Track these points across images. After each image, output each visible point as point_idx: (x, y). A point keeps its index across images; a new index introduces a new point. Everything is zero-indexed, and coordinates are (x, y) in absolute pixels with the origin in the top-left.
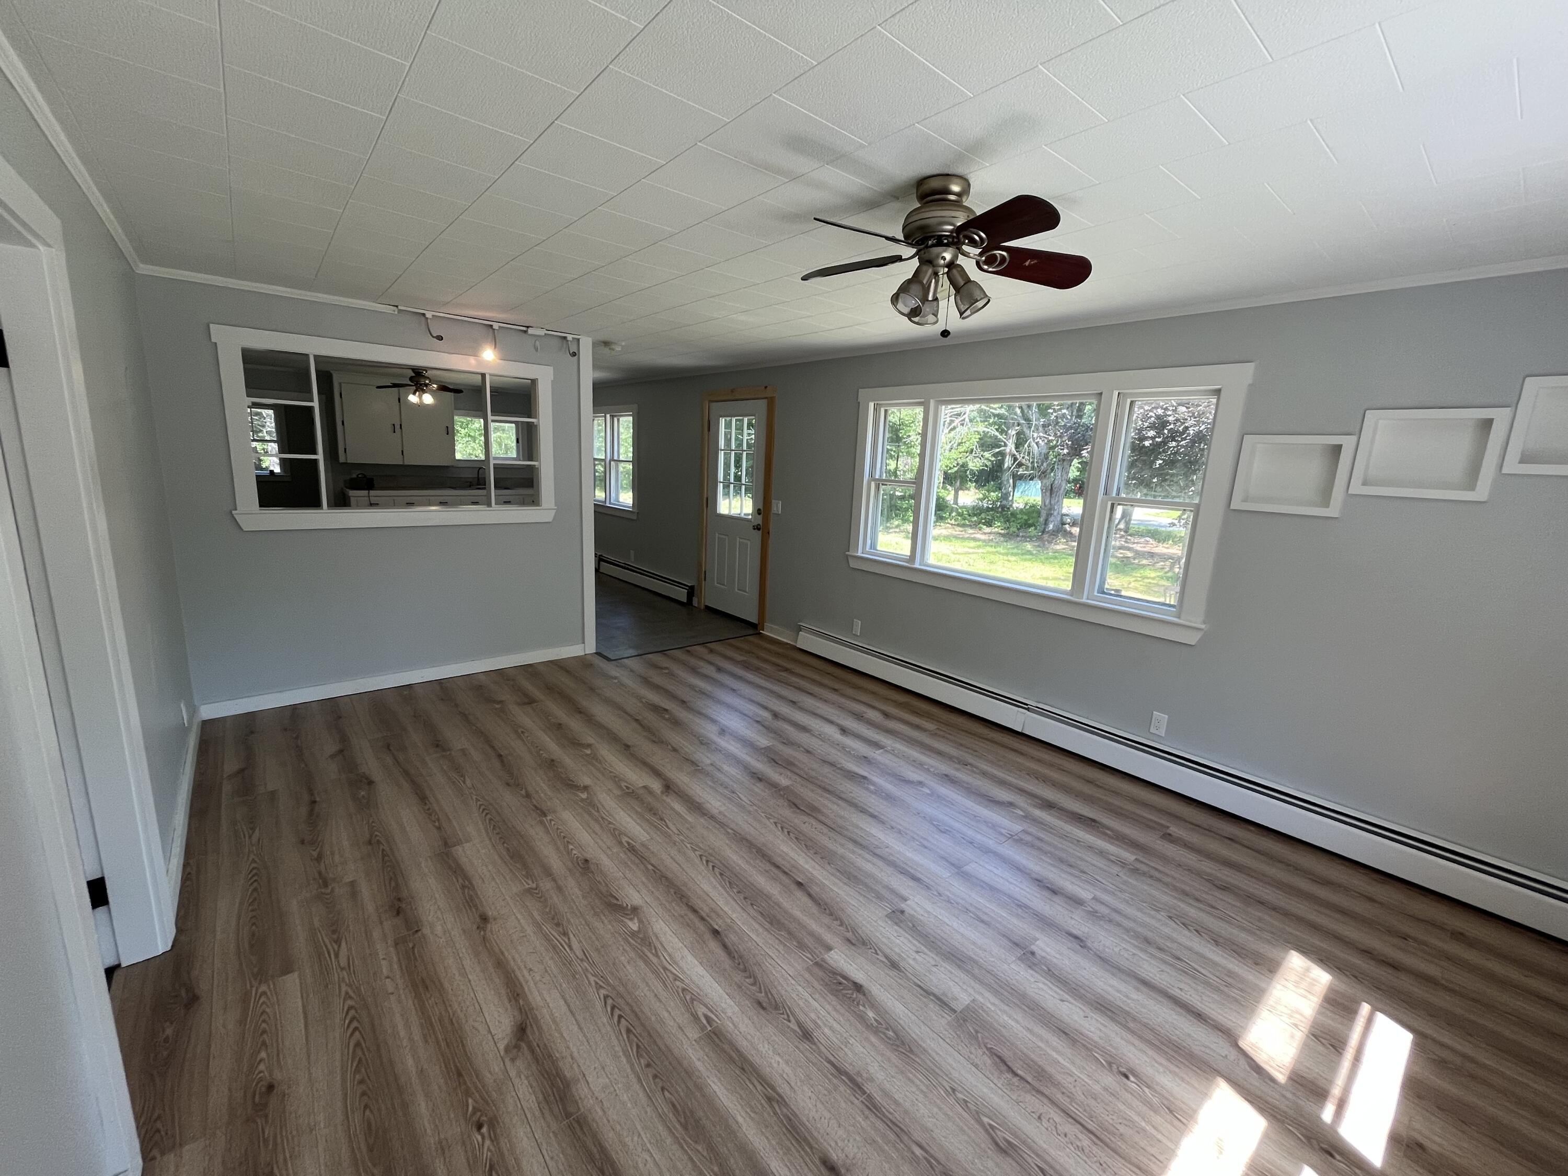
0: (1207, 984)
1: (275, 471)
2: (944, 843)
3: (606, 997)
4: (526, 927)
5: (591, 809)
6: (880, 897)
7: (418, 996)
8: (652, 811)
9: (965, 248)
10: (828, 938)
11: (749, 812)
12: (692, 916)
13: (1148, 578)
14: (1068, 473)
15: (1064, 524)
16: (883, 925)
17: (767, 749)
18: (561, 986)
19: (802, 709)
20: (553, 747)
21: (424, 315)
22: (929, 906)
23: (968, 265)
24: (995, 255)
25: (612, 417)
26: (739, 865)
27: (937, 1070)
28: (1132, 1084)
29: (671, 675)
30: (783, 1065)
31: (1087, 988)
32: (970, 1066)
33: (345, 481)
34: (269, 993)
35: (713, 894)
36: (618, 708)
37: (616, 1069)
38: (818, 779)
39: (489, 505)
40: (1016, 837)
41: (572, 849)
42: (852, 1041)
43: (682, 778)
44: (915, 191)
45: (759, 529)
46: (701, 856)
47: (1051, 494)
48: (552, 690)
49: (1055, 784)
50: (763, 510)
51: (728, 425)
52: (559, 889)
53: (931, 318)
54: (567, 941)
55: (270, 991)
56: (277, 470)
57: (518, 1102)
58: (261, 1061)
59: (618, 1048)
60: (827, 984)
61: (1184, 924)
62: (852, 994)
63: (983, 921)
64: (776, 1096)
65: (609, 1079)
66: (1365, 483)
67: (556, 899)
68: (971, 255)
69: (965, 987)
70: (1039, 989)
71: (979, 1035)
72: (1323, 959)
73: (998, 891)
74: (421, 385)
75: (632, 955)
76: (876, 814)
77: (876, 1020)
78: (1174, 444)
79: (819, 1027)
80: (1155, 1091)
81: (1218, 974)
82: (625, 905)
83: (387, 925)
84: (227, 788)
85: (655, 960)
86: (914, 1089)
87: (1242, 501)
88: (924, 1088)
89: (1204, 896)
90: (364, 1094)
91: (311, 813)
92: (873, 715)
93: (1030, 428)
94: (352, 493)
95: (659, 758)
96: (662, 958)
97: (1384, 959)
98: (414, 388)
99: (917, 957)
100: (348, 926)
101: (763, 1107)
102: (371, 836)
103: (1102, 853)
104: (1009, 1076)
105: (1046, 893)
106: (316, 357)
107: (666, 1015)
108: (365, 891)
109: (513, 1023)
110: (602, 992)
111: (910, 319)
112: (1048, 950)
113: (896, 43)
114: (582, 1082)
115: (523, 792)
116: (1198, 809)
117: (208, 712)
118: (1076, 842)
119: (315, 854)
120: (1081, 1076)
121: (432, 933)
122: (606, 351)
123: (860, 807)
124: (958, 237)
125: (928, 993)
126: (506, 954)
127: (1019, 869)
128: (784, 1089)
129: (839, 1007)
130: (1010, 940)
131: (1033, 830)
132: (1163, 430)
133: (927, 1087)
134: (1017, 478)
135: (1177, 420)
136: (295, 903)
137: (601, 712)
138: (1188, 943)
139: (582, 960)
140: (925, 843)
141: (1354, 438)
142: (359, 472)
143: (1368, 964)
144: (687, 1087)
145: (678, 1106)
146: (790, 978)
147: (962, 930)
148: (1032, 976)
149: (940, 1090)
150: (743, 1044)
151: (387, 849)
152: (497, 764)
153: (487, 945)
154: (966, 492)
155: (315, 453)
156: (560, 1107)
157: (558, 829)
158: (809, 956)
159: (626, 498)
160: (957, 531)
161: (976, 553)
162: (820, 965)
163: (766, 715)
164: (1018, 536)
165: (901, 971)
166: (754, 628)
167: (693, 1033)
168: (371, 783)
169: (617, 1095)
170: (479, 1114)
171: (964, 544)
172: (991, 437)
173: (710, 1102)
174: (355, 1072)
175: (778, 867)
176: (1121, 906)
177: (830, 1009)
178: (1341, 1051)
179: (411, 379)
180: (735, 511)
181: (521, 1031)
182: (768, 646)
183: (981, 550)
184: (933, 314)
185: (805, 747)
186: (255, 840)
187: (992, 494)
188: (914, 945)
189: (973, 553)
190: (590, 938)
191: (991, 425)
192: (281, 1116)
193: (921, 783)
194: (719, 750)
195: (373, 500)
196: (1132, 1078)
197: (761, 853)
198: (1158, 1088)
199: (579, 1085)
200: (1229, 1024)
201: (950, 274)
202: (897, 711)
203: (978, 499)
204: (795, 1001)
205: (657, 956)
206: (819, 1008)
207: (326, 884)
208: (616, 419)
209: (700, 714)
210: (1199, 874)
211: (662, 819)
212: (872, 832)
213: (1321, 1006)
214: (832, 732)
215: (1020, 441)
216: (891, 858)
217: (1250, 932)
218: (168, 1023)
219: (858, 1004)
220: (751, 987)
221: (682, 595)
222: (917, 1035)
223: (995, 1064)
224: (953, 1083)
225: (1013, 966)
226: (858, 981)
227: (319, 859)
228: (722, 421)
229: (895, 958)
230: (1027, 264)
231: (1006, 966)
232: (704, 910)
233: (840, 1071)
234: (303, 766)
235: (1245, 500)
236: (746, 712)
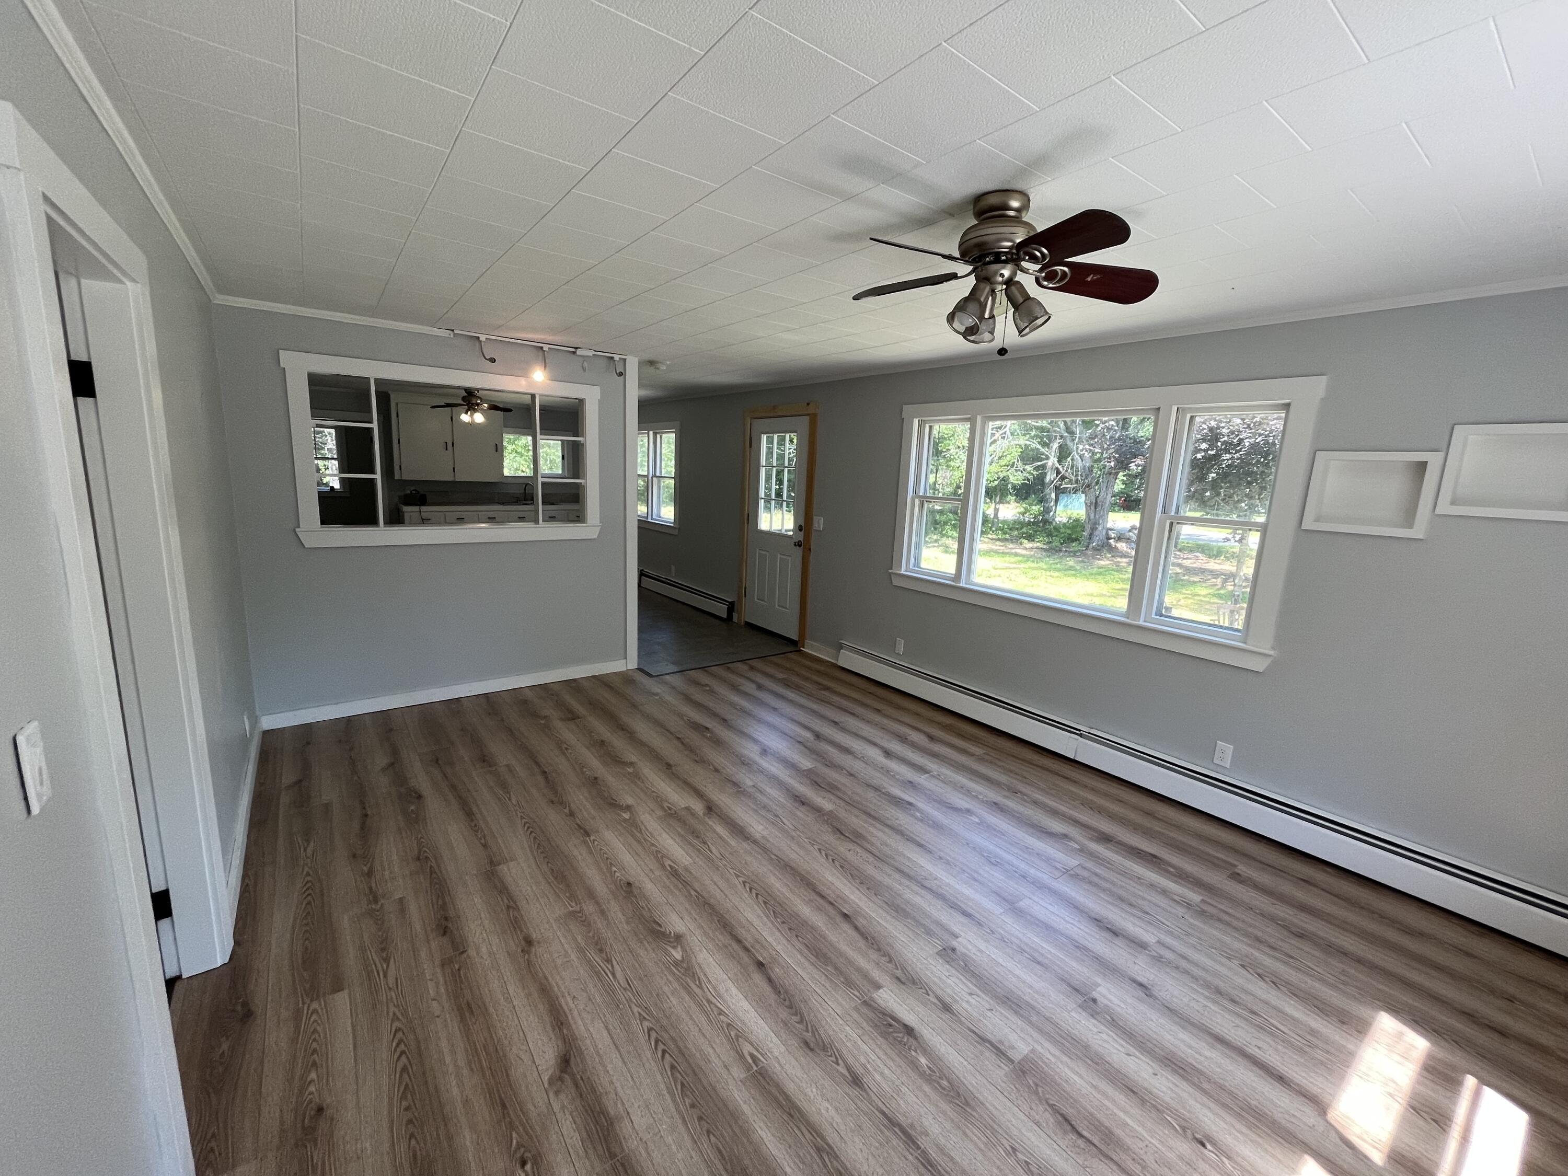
0: (1287, 1043)
1: (335, 487)
2: (997, 877)
3: (650, 1030)
4: (570, 951)
5: (633, 829)
6: (929, 932)
7: (463, 1019)
8: (695, 834)
9: (1024, 264)
10: (876, 974)
11: (793, 838)
12: (736, 946)
13: (1199, 595)
14: (1113, 487)
15: (1109, 538)
16: (933, 963)
17: (810, 771)
18: (605, 1016)
19: (844, 730)
20: (595, 765)
21: (478, 338)
22: (982, 945)
23: (1027, 281)
24: (1055, 271)
25: (655, 434)
26: (783, 894)
27: (996, 1127)
28: (1209, 1152)
29: (712, 692)
30: (832, 1112)
31: (1155, 1042)
32: (1031, 1124)
33: (399, 497)
34: (320, 1011)
35: (756, 922)
36: (658, 724)
37: (660, 1108)
38: (862, 805)
39: (537, 522)
40: (1072, 872)
41: (615, 871)
42: (904, 1089)
43: (723, 799)
44: (972, 207)
45: (800, 546)
46: (744, 882)
47: (1096, 508)
48: (595, 706)
49: (1112, 816)
50: (805, 526)
51: (770, 441)
52: (603, 912)
53: (987, 336)
54: (610, 968)
55: (322, 1009)
56: (337, 485)
57: (562, 1138)
58: (310, 1082)
59: (662, 1086)
60: (876, 1025)
61: (1259, 975)
62: (903, 1037)
63: (1039, 963)
64: (826, 1146)
65: (654, 1118)
66: (1453, 503)
67: (600, 924)
68: (1031, 271)
69: (1022, 1035)
70: (1104, 1041)
71: (1040, 1090)
72: (1419, 1022)
73: (1056, 931)
74: (473, 404)
75: (676, 985)
76: (924, 843)
77: (929, 1068)
78: (1228, 456)
79: (868, 1072)
80: (1236, 1163)
81: (1300, 1032)
82: (668, 932)
83: (434, 945)
84: (285, 799)
85: (697, 990)
86: (971, 1146)
87: (1315, 521)
88: (982, 1146)
89: (1280, 943)
90: (410, 1121)
91: (363, 826)
92: (915, 736)
93: (1074, 440)
94: (406, 509)
95: (701, 778)
96: (706, 990)
97: (1487, 1022)
98: (466, 407)
99: (971, 1000)
100: (396, 944)
101: (812, 1157)
102: (420, 851)
103: (1164, 892)
104: (1074, 1137)
105: (1107, 935)
106: (376, 380)
107: (711, 1051)
108: (413, 908)
109: (556, 1054)
110: (646, 1024)
111: (965, 338)
112: (1113, 998)
113: (961, 59)
114: (626, 1121)
115: (567, 811)
116: (1267, 846)
117: (269, 722)
118: (1136, 880)
119: (365, 869)
120: (1153, 1141)
121: (478, 954)
122: (651, 370)
123: (907, 835)
124: (1018, 254)
125: (983, 1040)
126: (550, 979)
127: (1076, 907)
128: (832, 1137)
129: (889, 1051)
130: (1069, 985)
131: (1089, 865)
132: (1217, 442)
133: (985, 1144)
134: (1059, 491)
135: (1232, 432)
136: (346, 917)
137: (642, 729)
138: (1264, 996)
139: (625, 989)
140: (976, 875)
141: (1441, 455)
142: (413, 488)
143: (1472, 1029)
144: (733, 1131)
145: (724, 1152)
146: (837, 1017)
147: (1017, 972)
148: (1094, 1025)
149: (998, 1147)
150: (790, 1088)
151: (434, 864)
152: (540, 779)
153: (532, 969)
154: (1006, 505)
155: (373, 472)
156: (604, 1146)
157: (601, 849)
158: (858, 994)
159: (667, 513)
160: (998, 546)
161: (1017, 568)
162: (868, 1004)
163: (808, 735)
164: (1061, 551)
165: (953, 1014)
166: (794, 645)
167: (738, 1073)
168: (420, 797)
169: (661, 1137)
170: (522, 1150)
171: (1005, 559)
172: (1032, 450)
173: (757, 1150)
174: (401, 1098)
175: (823, 897)
176: (1190, 953)
177: (880, 1053)
178: (1444, 1127)
179: (464, 399)
180: (776, 527)
181: (565, 1062)
182: (808, 663)
183: (1022, 565)
184: (989, 332)
185: (849, 770)
186: (309, 851)
187: (1034, 507)
188: (967, 986)
189: (1014, 568)
190: (633, 965)
191: (1032, 438)
192: (329, 1142)
193: (968, 811)
194: (762, 771)
195: (424, 515)
196: (1209, 1146)
197: (807, 883)
198: (1239, 1160)
199: (623, 1125)
200: (1315, 1090)
201: (1008, 290)
202: (942, 734)
203: (1019, 513)
204: (844, 1043)
205: (700, 987)
206: (868, 1050)
207: (376, 901)
208: (658, 436)
209: (742, 733)
210: (1273, 919)
211: (705, 843)
212: (919, 862)
213: (1420, 1074)
214: (874, 753)
215: (1063, 454)
216: (940, 891)
217: (1333, 986)
218: (224, 1038)
219: (910, 1049)
220: (797, 1025)
221: (722, 610)
222: (973, 1086)
223: (1059, 1123)
224: (1013, 1142)
225: (1073, 1014)
226: (908, 1023)
227: (370, 874)
228: (764, 438)
229: (948, 1000)
230: (1089, 279)
231: (1065, 1014)
232: (749, 941)
233: (892, 1122)
234: (356, 778)
235: (1317, 520)
236: (787, 731)
